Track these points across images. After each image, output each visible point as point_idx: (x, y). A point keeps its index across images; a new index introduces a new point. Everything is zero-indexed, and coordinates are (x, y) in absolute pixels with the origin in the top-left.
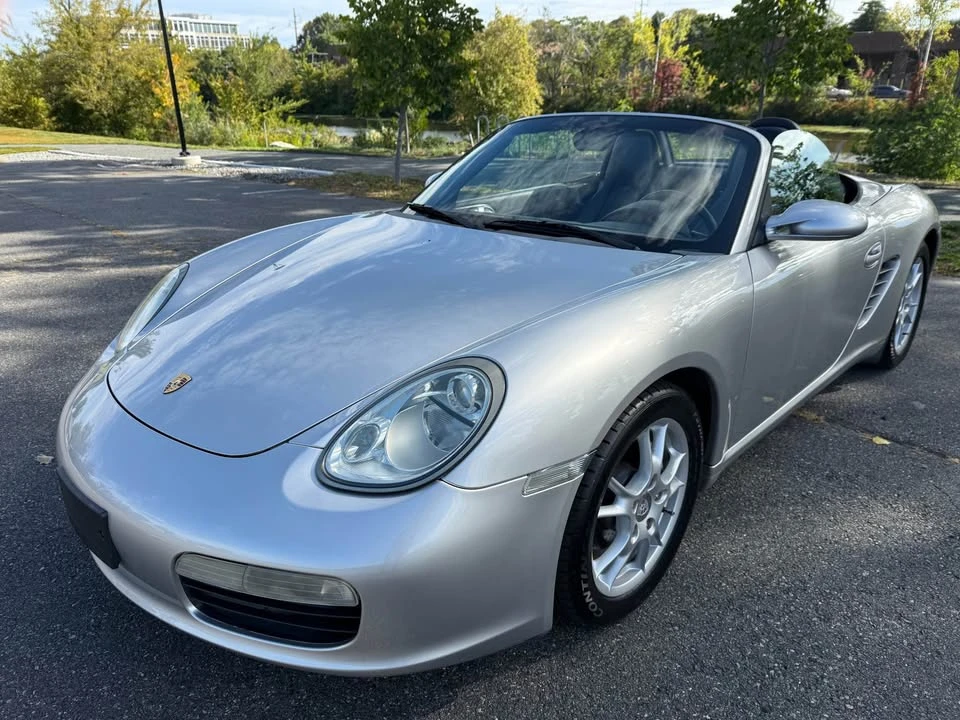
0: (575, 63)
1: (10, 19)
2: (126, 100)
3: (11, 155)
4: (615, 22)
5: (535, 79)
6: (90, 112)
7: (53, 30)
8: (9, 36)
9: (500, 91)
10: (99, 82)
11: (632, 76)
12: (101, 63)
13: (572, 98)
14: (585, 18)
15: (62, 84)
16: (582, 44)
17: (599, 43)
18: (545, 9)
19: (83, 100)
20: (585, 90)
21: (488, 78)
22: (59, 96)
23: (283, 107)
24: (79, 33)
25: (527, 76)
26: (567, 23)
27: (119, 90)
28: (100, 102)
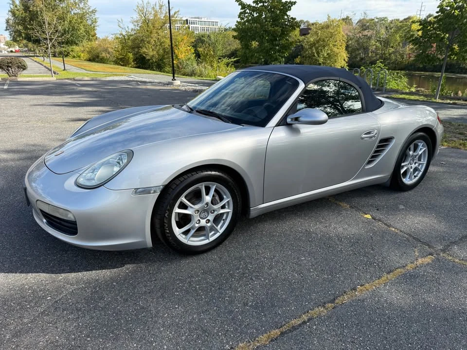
0: (378, 40)
1: (122, 20)
2: (163, 56)
3: (111, 77)
4: (405, 19)
5: (344, 49)
6: (149, 60)
7: (138, 25)
8: (121, 27)
9: (325, 54)
10: (153, 47)
11: (409, 47)
12: (155, 39)
13: (375, 58)
14: (386, 18)
15: (139, 47)
16: (383, 31)
17: (392, 30)
18: (365, 13)
19: (146, 55)
20: (381, 53)
21: (320, 48)
22: (138, 52)
23: (227, 61)
24: (148, 26)
25: (341, 47)
26: (377, 20)
27: (161, 51)
28: (153, 56)
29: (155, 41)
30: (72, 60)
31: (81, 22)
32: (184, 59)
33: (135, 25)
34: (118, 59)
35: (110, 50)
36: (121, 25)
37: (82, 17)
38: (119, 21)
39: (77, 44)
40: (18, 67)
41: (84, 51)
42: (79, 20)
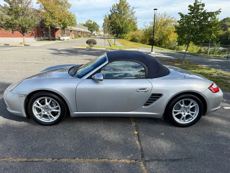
2: (162, 39)
6: (155, 41)
7: (153, 24)
10: (158, 35)
15: (151, 35)
27: (161, 37)
28: (157, 39)
29: (159, 32)
30: (125, 40)
31: (130, 23)
32: (172, 40)
33: (151, 25)
34: (142, 40)
35: (140, 36)
36: (145, 25)
37: (130, 21)
38: (144, 23)
39: (127, 33)
40: (93, 43)
41: (130, 36)
42: (129, 23)
